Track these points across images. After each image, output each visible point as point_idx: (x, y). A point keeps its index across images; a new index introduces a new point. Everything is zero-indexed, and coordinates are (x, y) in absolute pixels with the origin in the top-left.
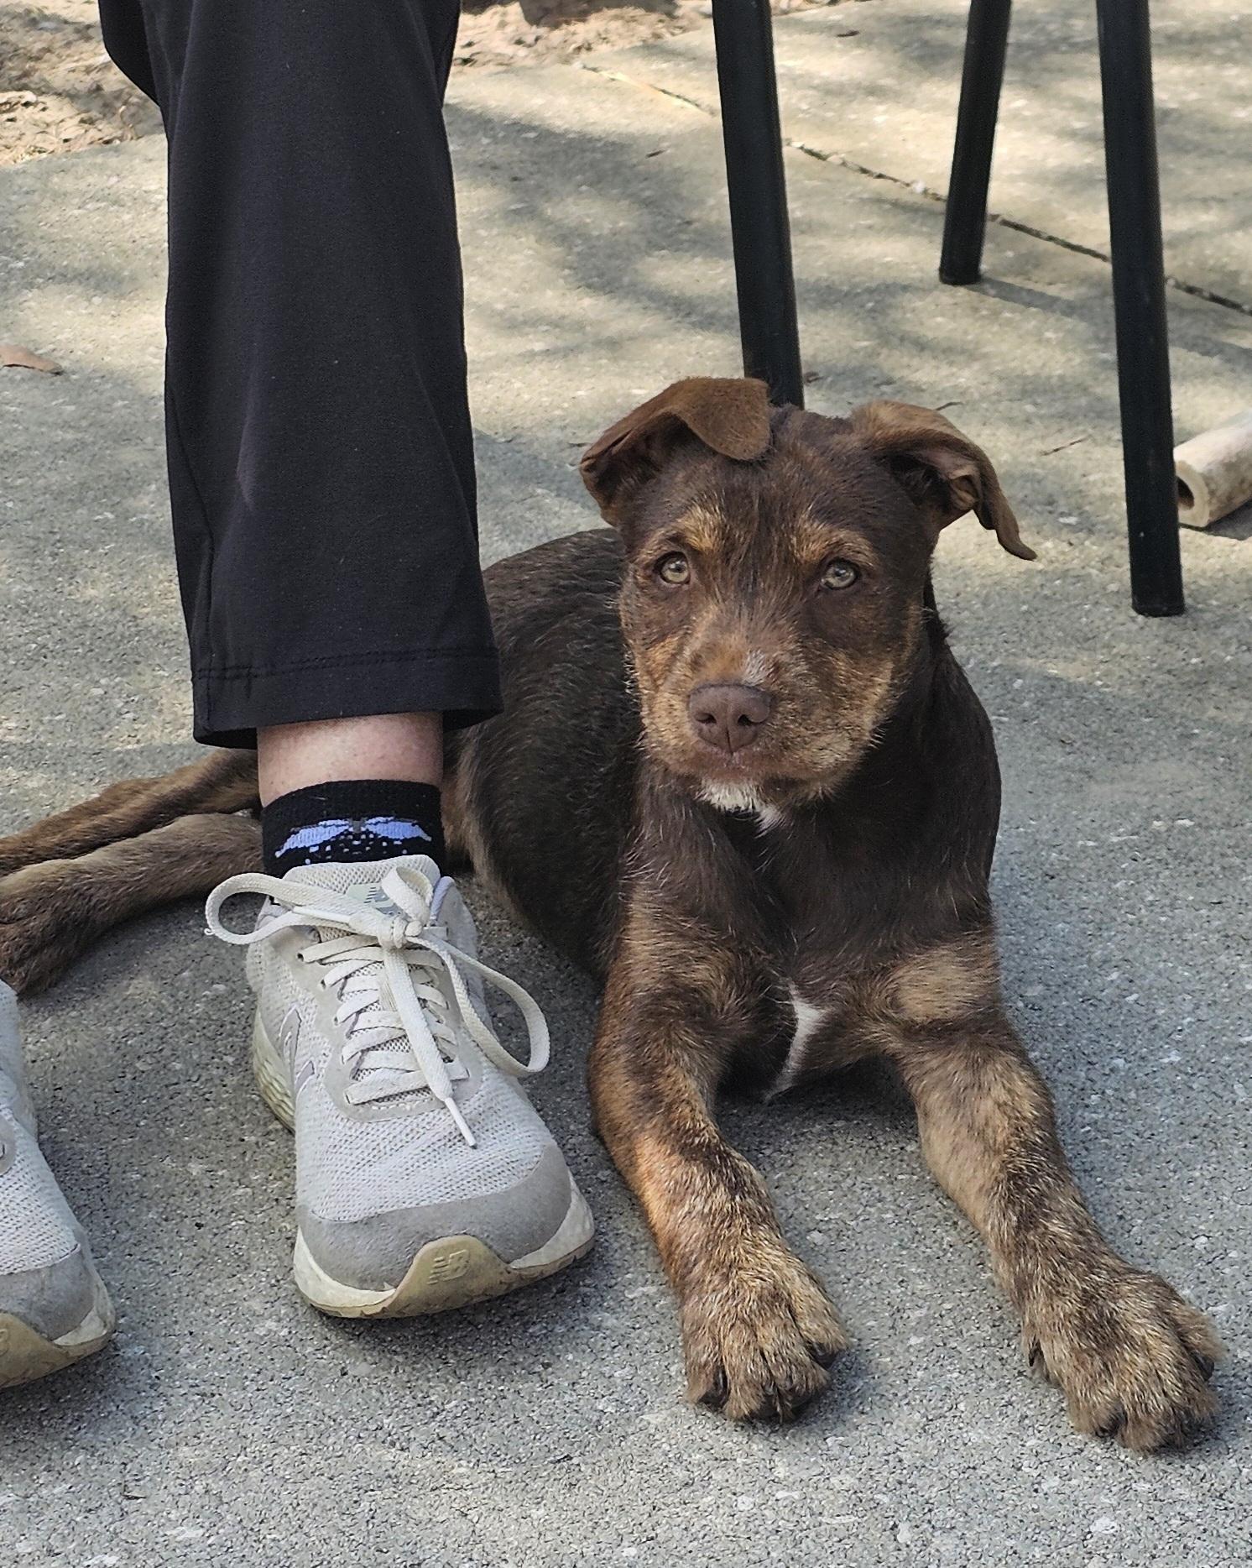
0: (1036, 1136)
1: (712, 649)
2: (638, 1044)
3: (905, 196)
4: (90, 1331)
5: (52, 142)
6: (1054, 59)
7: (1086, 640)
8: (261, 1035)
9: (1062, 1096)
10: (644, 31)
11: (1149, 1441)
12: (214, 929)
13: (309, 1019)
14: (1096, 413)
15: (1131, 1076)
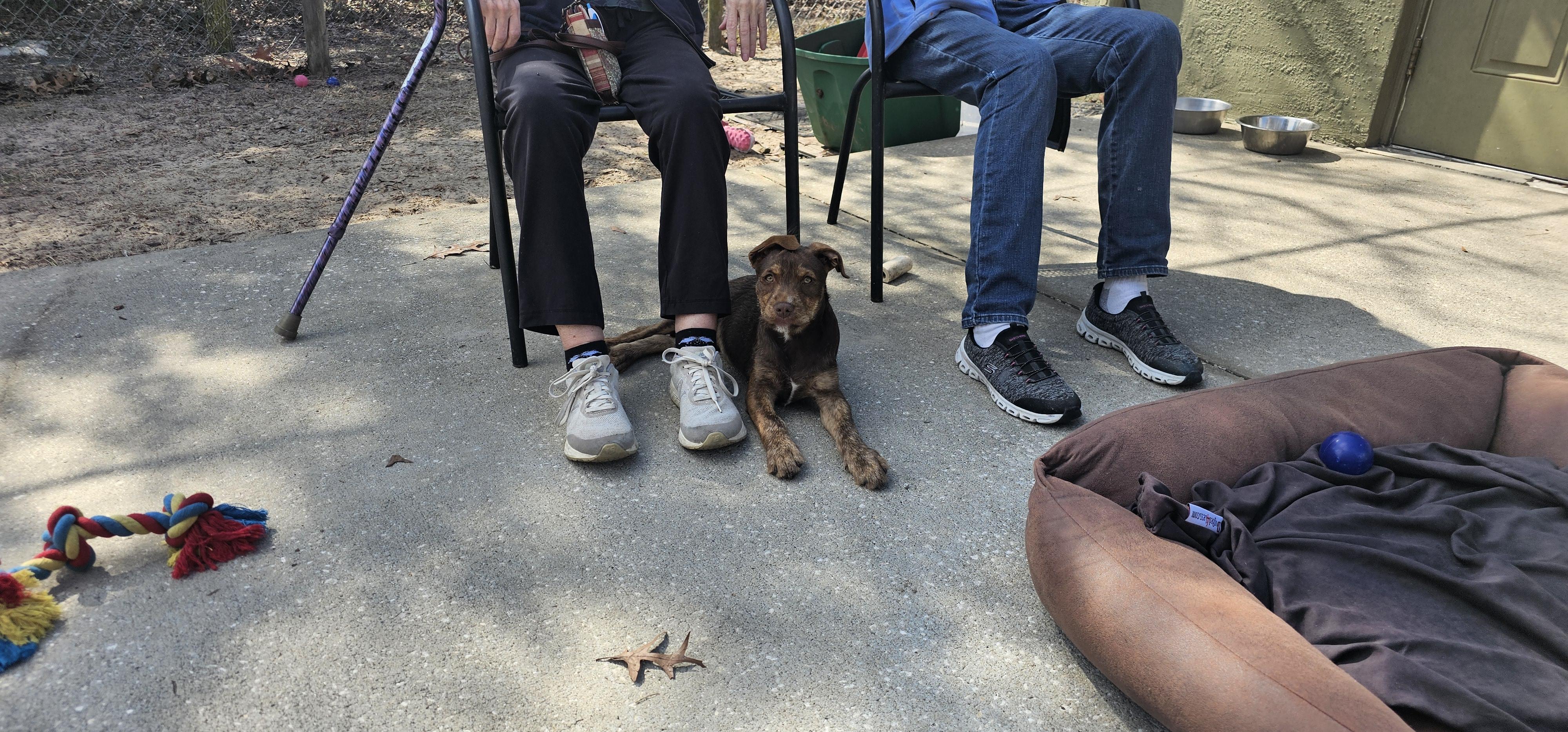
0: (847, 417)
1: (779, 295)
2: (757, 392)
3: (819, 203)
4: (633, 449)
5: (621, 181)
6: (854, 174)
7: (860, 307)
8: (672, 384)
9: (853, 409)
10: (757, 163)
11: (873, 487)
12: (664, 360)
13: (685, 381)
14: (863, 255)
15: (869, 406)
